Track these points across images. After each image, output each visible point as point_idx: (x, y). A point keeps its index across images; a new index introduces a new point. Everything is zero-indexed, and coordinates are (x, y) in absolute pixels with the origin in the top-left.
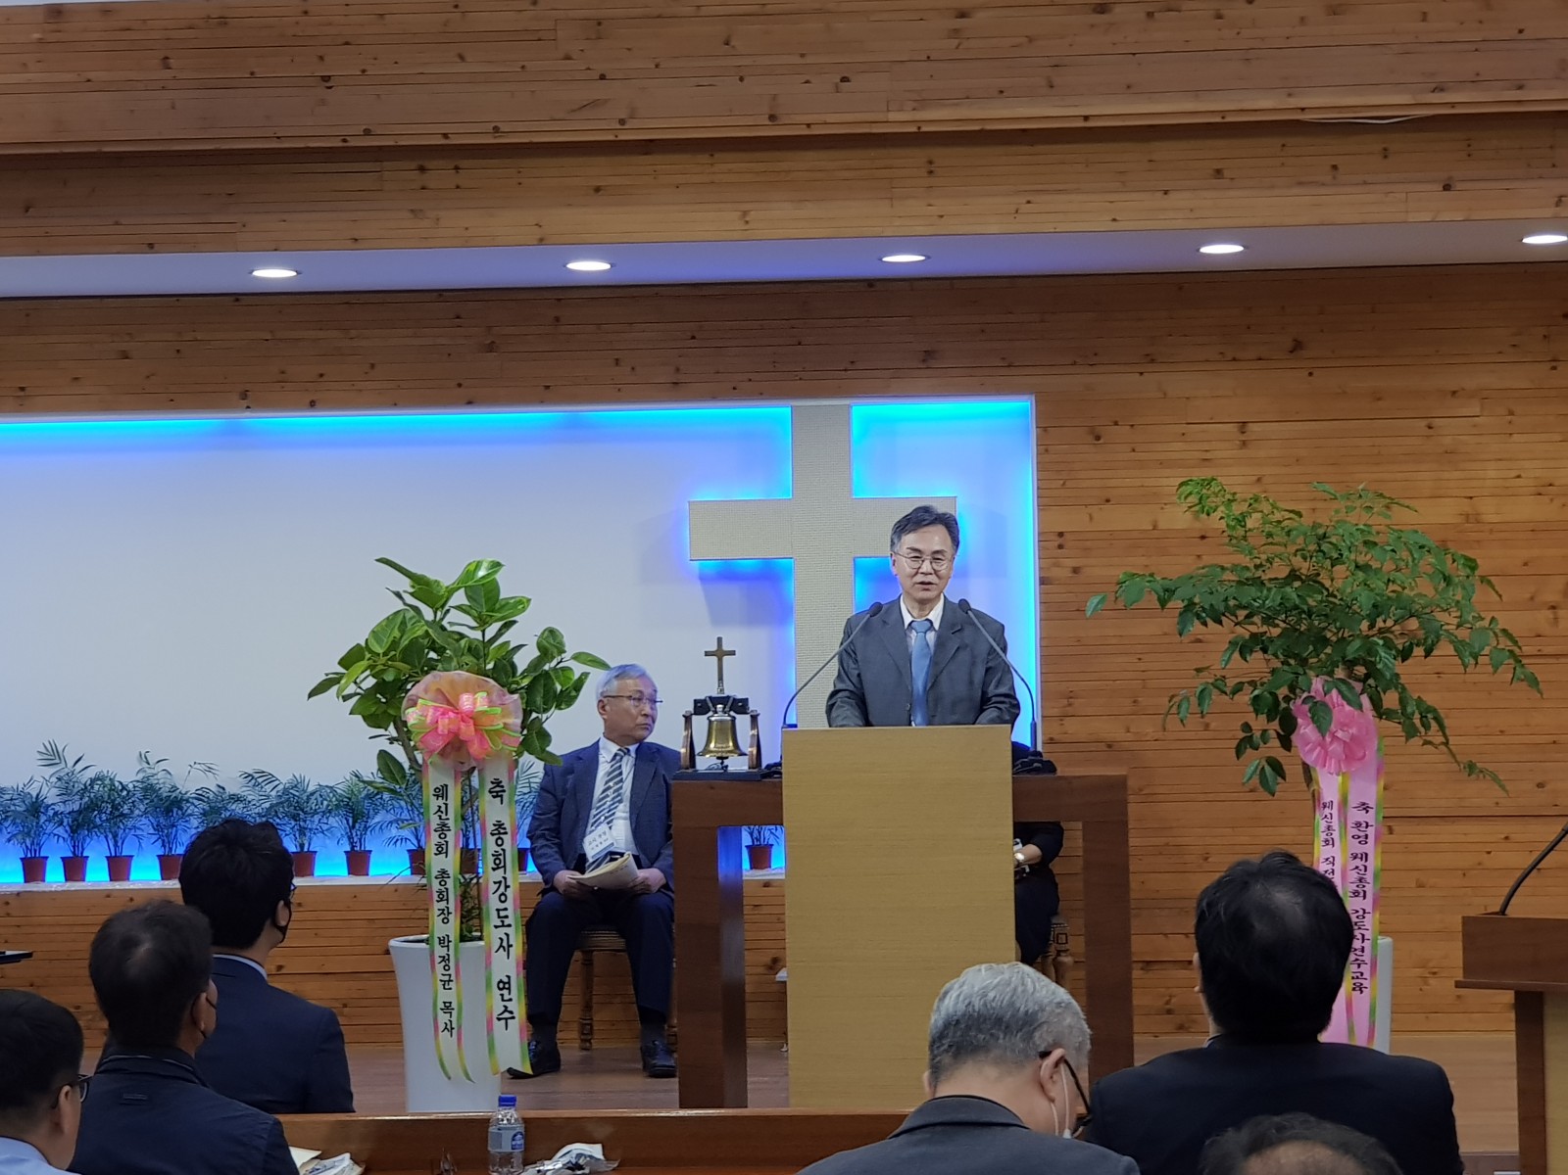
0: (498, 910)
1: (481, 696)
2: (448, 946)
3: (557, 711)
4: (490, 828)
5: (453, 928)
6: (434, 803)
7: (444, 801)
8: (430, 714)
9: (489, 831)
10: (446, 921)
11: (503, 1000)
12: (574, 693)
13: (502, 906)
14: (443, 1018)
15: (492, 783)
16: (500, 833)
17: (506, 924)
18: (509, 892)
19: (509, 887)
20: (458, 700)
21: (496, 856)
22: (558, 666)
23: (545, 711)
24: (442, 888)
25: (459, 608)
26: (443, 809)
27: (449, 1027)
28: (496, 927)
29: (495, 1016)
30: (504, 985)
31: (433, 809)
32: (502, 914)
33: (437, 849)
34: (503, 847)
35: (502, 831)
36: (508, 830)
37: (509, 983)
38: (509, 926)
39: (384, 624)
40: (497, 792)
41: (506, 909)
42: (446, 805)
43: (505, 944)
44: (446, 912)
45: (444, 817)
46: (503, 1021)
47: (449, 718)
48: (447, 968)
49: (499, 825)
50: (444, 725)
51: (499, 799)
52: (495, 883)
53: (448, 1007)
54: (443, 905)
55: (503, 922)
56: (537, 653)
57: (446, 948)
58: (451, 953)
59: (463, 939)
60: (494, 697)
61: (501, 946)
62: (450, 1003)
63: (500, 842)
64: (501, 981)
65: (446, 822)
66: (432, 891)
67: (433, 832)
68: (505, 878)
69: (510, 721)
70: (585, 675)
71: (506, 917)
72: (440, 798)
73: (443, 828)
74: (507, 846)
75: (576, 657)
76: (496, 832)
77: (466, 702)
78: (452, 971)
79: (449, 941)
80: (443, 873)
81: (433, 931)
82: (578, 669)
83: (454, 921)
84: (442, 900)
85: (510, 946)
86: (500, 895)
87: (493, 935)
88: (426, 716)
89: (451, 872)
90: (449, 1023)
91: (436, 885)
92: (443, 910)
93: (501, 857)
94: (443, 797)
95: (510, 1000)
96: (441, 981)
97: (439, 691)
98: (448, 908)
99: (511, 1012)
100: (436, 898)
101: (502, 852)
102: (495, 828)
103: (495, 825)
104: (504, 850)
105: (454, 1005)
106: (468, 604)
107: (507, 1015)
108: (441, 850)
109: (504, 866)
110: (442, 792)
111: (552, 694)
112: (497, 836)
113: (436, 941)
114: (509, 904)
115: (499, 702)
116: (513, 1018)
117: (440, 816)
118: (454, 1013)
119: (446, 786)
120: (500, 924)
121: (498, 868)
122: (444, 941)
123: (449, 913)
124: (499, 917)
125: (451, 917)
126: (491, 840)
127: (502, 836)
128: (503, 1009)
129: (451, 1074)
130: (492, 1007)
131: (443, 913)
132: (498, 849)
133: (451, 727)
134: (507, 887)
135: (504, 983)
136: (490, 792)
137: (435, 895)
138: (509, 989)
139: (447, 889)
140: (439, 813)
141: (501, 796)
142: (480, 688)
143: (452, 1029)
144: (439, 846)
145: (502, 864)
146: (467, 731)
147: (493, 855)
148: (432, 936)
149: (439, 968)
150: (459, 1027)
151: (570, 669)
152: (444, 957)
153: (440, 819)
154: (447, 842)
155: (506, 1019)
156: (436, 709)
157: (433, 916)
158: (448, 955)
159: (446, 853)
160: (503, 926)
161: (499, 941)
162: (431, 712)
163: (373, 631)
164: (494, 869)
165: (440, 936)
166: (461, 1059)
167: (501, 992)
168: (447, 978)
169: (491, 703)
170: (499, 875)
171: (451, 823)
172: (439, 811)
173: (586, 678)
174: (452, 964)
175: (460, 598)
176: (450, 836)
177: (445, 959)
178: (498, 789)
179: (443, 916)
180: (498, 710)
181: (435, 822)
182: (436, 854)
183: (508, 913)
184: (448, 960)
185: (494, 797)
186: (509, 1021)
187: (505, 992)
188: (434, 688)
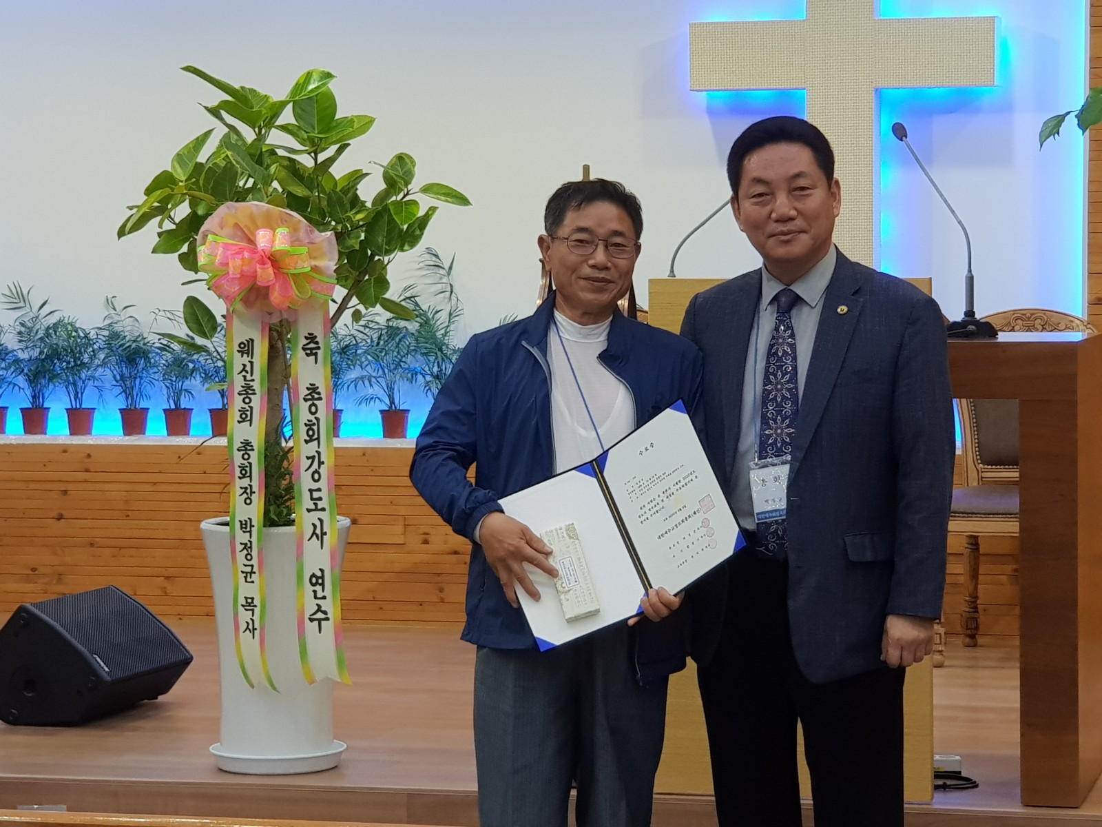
0: (311, 491)
1: (281, 231)
2: (250, 532)
3: (400, 254)
4: (303, 392)
5: (255, 512)
6: (239, 361)
7: (249, 359)
8: (220, 252)
9: (302, 396)
10: (248, 501)
11: (316, 598)
12: (418, 232)
13: (315, 486)
14: (245, 616)
15: (306, 338)
16: (313, 399)
17: (319, 507)
18: (324, 470)
19: (323, 463)
20: (255, 236)
21: (309, 425)
22: (404, 200)
23: (388, 252)
24: (245, 462)
25: (285, 128)
26: (248, 368)
27: (251, 627)
28: (309, 510)
29: (307, 616)
30: (317, 580)
31: (237, 368)
32: (316, 495)
33: (241, 417)
34: (317, 415)
35: (316, 396)
36: (323, 396)
37: (322, 577)
38: (323, 509)
39: (191, 146)
40: (311, 349)
41: (319, 490)
42: (252, 363)
43: (318, 531)
44: (248, 491)
45: (249, 377)
46: (316, 623)
47: (243, 259)
48: (249, 557)
49: (313, 389)
50: (235, 265)
51: (313, 357)
52: (308, 458)
53: (249, 604)
54: (246, 482)
55: (316, 504)
56: (384, 186)
57: (248, 534)
58: (254, 539)
59: (270, 522)
60: (302, 234)
61: (314, 533)
62: (253, 599)
63: (313, 409)
64: (313, 575)
65: (252, 383)
66: (234, 465)
67: (236, 395)
68: (318, 453)
69: (321, 263)
70: (433, 209)
71: (320, 499)
72: (245, 355)
73: (248, 390)
74: (322, 414)
75: (426, 189)
76: (309, 397)
77: (263, 238)
78: (254, 562)
79: (252, 526)
80: (246, 446)
81: (234, 515)
82: (424, 203)
83: (258, 501)
84: (244, 476)
85: (324, 534)
86: (314, 473)
87: (305, 519)
88: (216, 256)
89: (255, 444)
90: (250, 622)
91: (238, 460)
92: (246, 488)
93: (315, 428)
94: (248, 354)
95: (324, 598)
96: (243, 572)
97: (237, 225)
98: (251, 486)
99: (325, 613)
100: (238, 473)
101: (315, 421)
102: (308, 392)
103: (308, 389)
104: (317, 419)
105: (256, 602)
106: (294, 122)
107: (320, 615)
108: (245, 416)
109: (318, 439)
110: (247, 348)
111: (397, 232)
112: (310, 402)
113: (238, 525)
114: (323, 484)
115: (307, 241)
116: (327, 619)
117: (245, 377)
118: (257, 610)
119: (252, 340)
120: (313, 507)
121: (311, 440)
122: (246, 526)
123: (252, 493)
124: (312, 499)
125: (254, 497)
126: (304, 406)
127: (316, 402)
128: (316, 608)
129: (255, 682)
130: (303, 605)
131: (245, 492)
132: (312, 417)
133: (245, 268)
134: (321, 463)
135: (317, 578)
136: (304, 349)
137: (237, 470)
138: (323, 585)
139: (250, 464)
140: (244, 373)
141: (316, 354)
142: (284, 221)
143: (254, 629)
144: (243, 411)
145: (316, 436)
146: (266, 274)
147: (306, 425)
148: (233, 518)
149: (241, 557)
150: (262, 628)
151: (415, 202)
152: (246, 544)
153: (245, 380)
154: (251, 408)
155: (320, 621)
156: (226, 247)
157: (235, 496)
158: (250, 542)
159: (251, 421)
160: (316, 509)
161: (312, 528)
162: (220, 251)
163: (178, 155)
164: (307, 442)
165: (242, 520)
166: (264, 663)
167: (315, 588)
168: (249, 569)
169: (295, 241)
170: (311, 449)
171: (256, 385)
172: (244, 370)
173: (432, 214)
174: (255, 553)
175: (287, 117)
176: (256, 401)
177: (247, 547)
178: (312, 345)
179: (245, 496)
180: (304, 250)
181: (239, 383)
182: (239, 422)
183: (323, 494)
184: (251, 547)
185: (308, 355)
186: (323, 622)
187: (318, 588)
188: (231, 222)
